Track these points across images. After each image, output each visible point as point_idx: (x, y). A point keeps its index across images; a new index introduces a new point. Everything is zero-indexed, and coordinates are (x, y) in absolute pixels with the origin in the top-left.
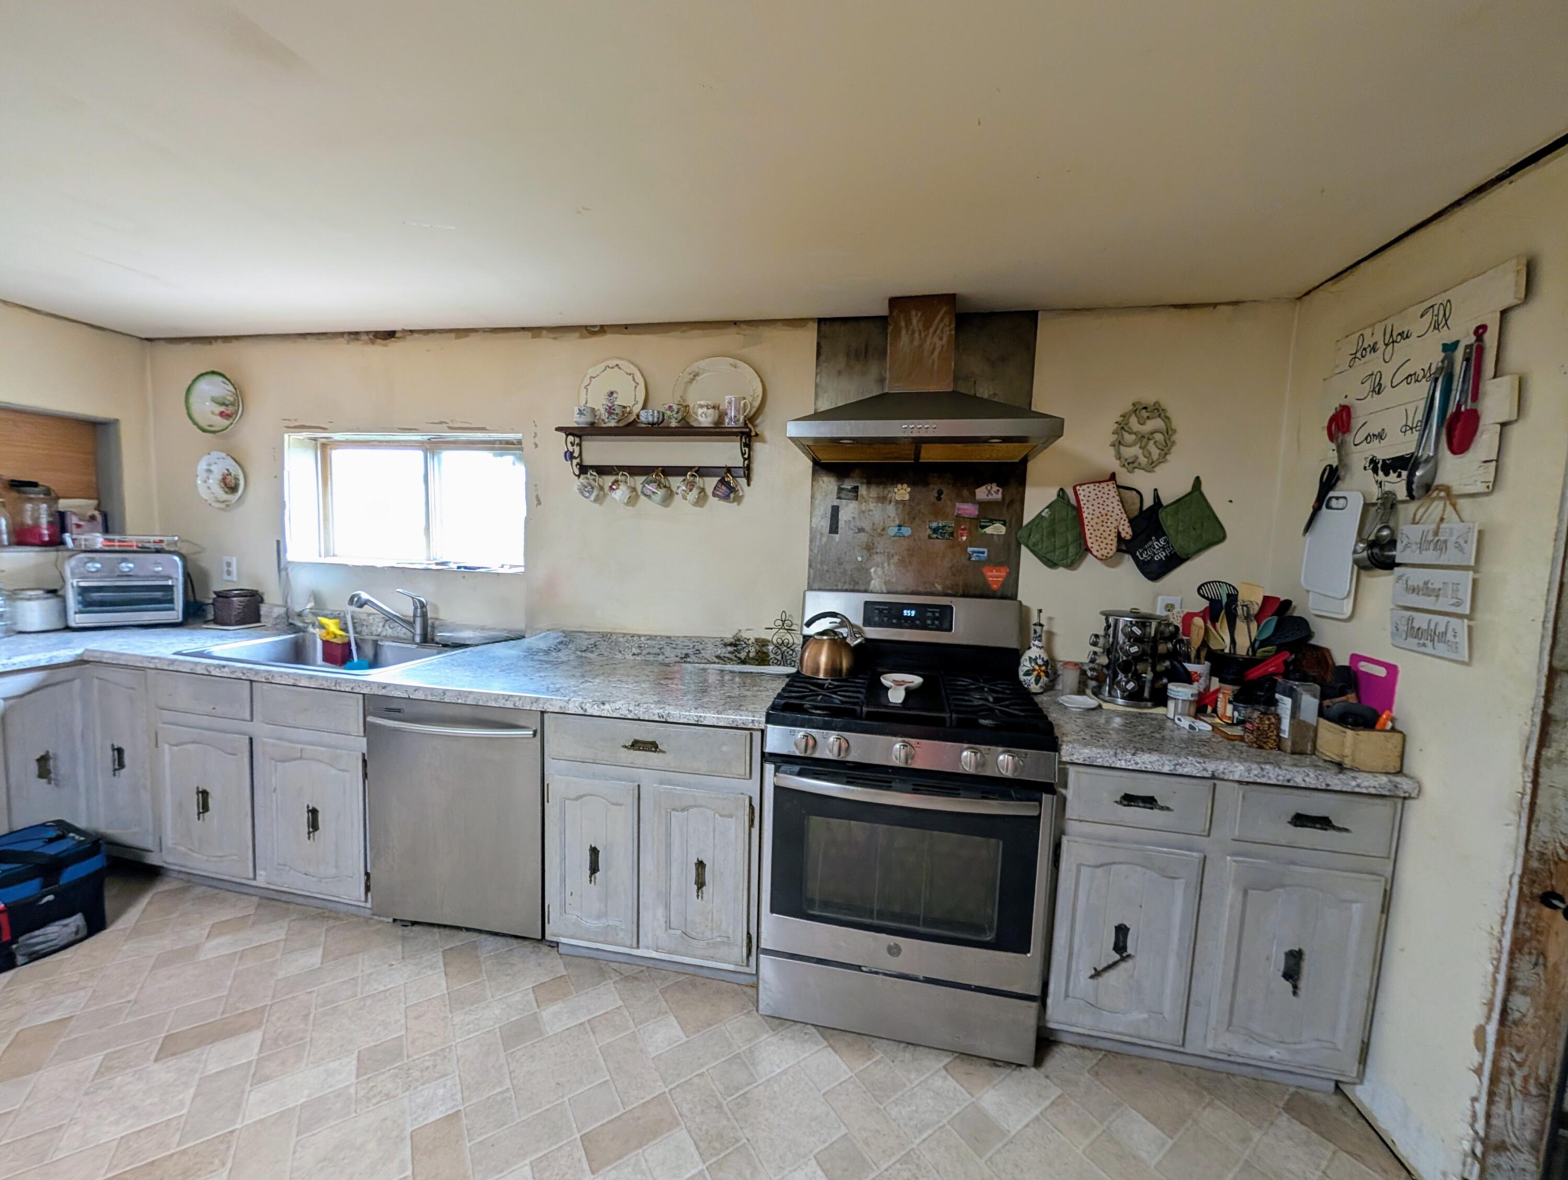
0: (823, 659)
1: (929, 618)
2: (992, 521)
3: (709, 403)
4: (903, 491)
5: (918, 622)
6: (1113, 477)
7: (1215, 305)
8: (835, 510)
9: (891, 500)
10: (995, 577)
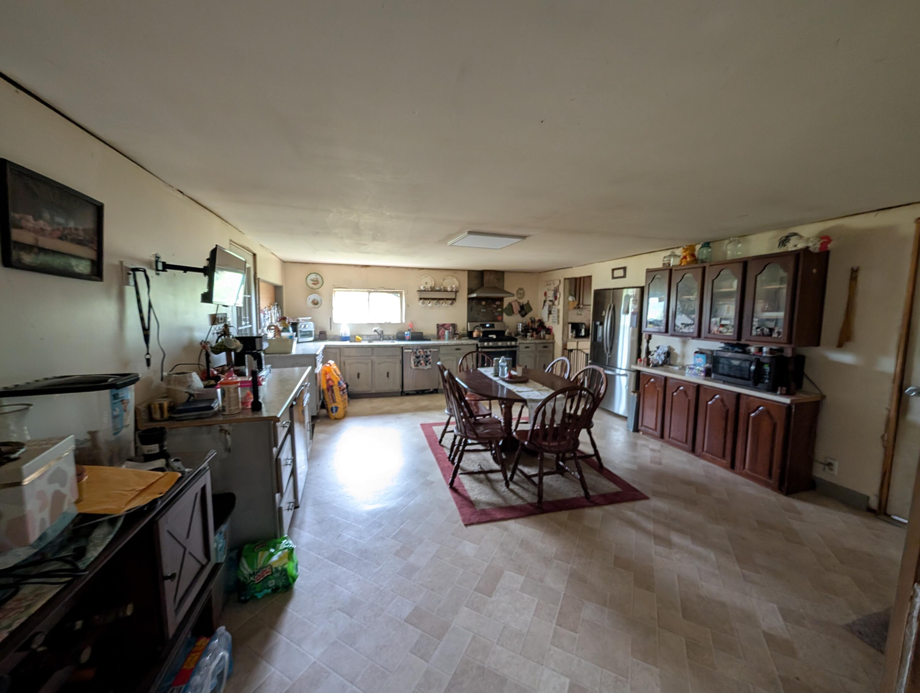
2: (498, 308)
3: (450, 286)
4: (484, 303)
6: (517, 300)
7: (529, 273)
8: (472, 307)
9: (481, 304)
10: (499, 318)
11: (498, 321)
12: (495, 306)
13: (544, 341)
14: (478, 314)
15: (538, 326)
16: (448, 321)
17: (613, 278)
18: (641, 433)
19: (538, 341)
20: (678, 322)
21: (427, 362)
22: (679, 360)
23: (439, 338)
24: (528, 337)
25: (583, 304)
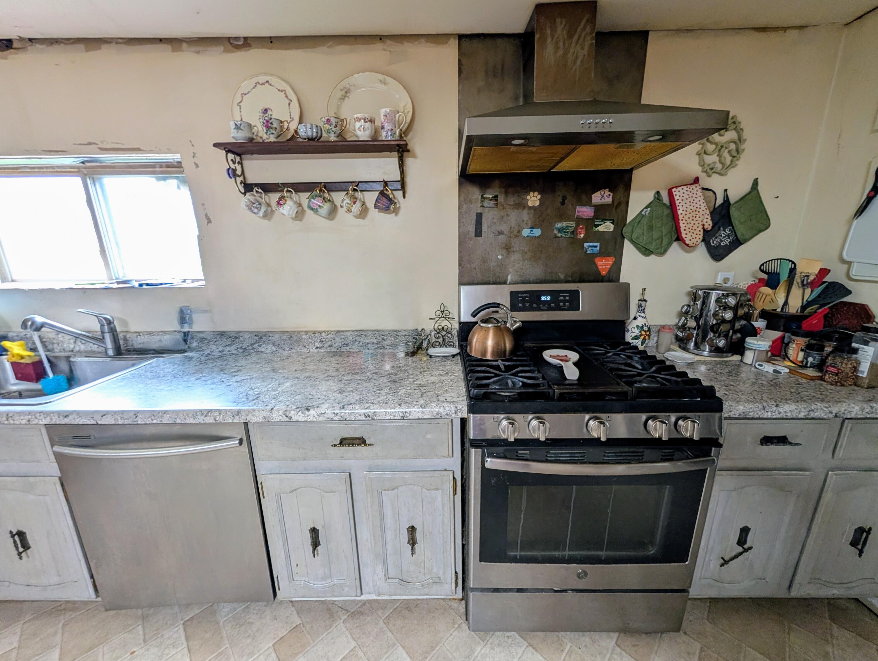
0: (490, 343)
1: (561, 301)
2: (604, 220)
3: (366, 116)
4: (534, 198)
5: (553, 305)
6: (696, 180)
7: (785, 29)
8: (479, 216)
9: (524, 205)
10: (603, 265)
11: (597, 278)
12: (586, 212)
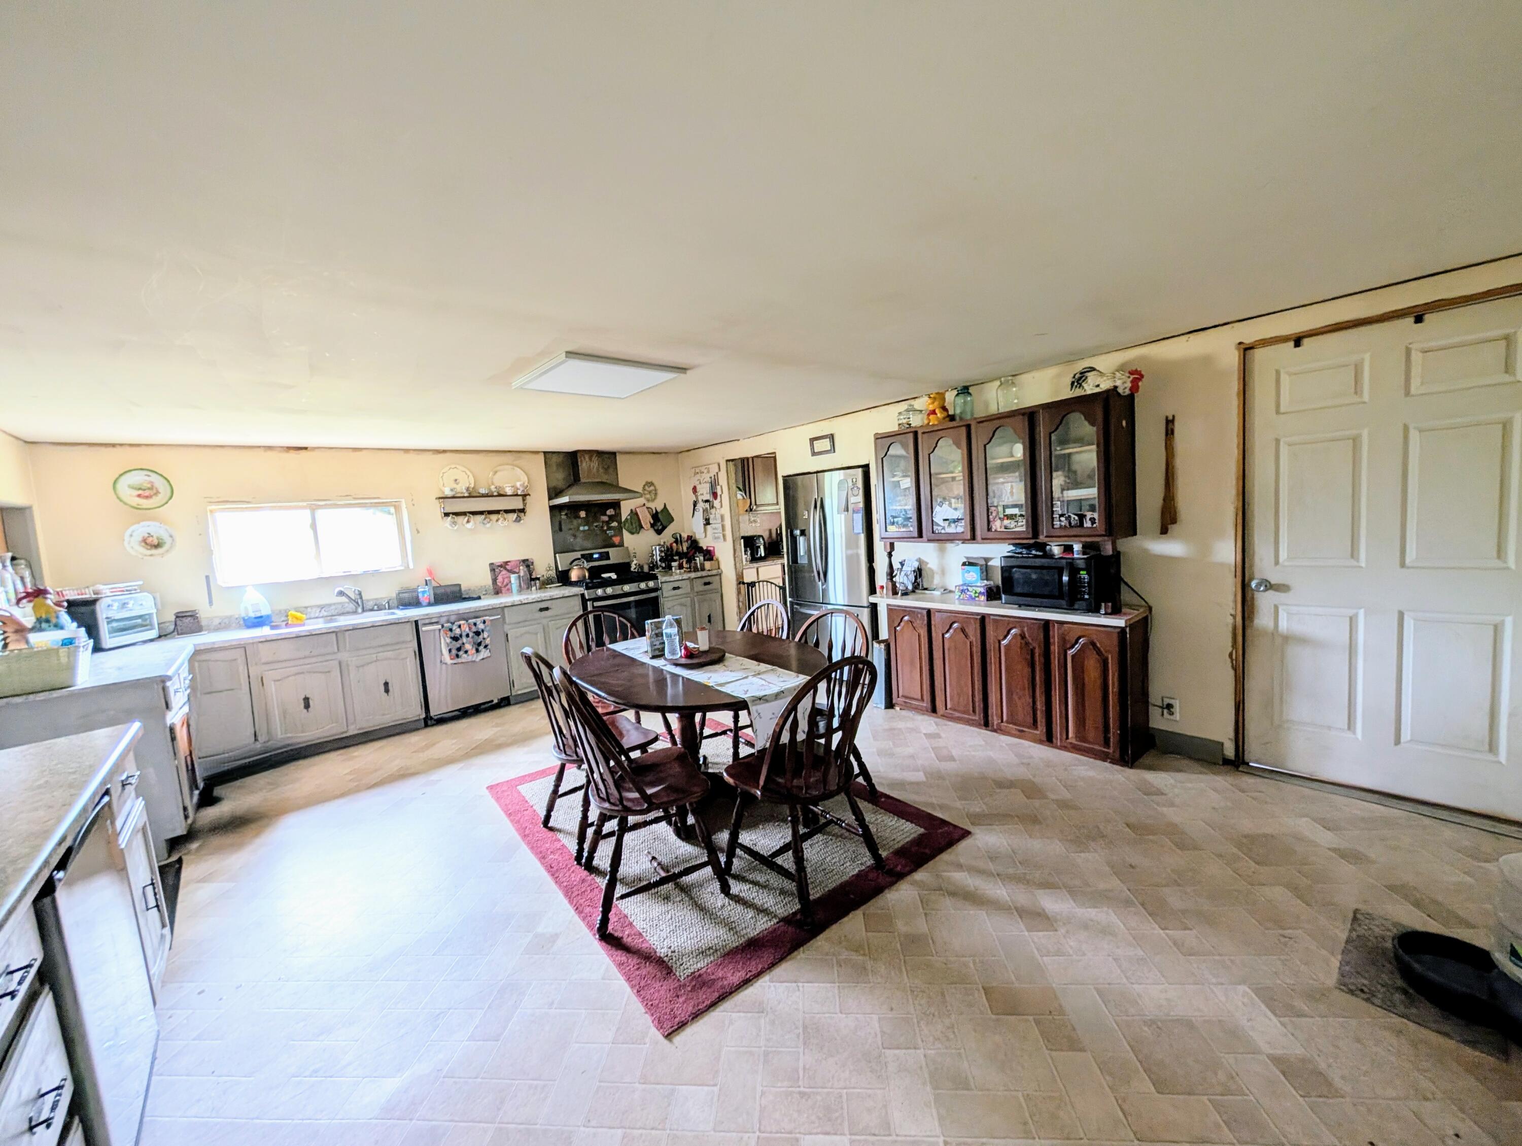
1: (603, 556)
2: (613, 522)
3: (510, 485)
4: (583, 514)
5: (600, 559)
6: (644, 505)
7: (661, 453)
8: (560, 524)
9: (579, 517)
10: (616, 540)
11: (613, 545)
12: (605, 518)
13: (704, 573)
14: (575, 536)
15: (688, 548)
16: (515, 555)
17: (814, 454)
18: (897, 708)
19: (693, 575)
20: (938, 519)
21: (479, 644)
22: (937, 581)
23: (497, 592)
24: (673, 569)
25: (756, 504)
